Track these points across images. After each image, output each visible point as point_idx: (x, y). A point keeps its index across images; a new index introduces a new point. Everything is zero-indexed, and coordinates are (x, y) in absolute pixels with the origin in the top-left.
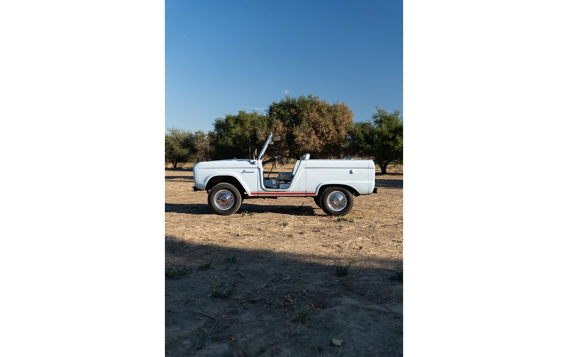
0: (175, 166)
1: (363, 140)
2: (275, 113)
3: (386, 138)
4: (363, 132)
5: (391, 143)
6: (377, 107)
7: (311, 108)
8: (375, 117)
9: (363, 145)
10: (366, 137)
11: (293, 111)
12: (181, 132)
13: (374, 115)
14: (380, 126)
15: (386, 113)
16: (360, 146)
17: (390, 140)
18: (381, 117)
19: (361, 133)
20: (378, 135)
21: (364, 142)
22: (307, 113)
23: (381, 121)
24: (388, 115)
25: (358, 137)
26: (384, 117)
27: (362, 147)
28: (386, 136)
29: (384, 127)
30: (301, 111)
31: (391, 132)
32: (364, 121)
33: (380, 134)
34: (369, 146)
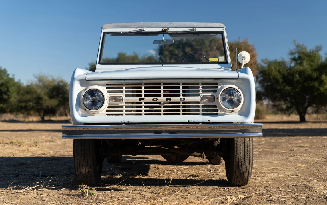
0: (43, 118)
1: (281, 80)
2: (166, 53)
3: (309, 78)
4: (279, 72)
5: (316, 84)
6: (294, 41)
7: (210, 46)
8: (292, 53)
9: (282, 87)
10: (284, 77)
11: (188, 50)
12: (50, 79)
13: (291, 51)
14: (301, 64)
15: (305, 49)
16: (278, 88)
17: (314, 80)
18: (299, 53)
19: (277, 73)
20: (300, 75)
21: (282, 83)
22: (206, 51)
23: (300, 58)
24: (308, 50)
25: (274, 78)
26: (303, 53)
27: (280, 89)
28: (309, 75)
29: (306, 65)
30: (198, 50)
31: (315, 70)
32: (279, 59)
33: (301, 73)
34: (288, 88)
